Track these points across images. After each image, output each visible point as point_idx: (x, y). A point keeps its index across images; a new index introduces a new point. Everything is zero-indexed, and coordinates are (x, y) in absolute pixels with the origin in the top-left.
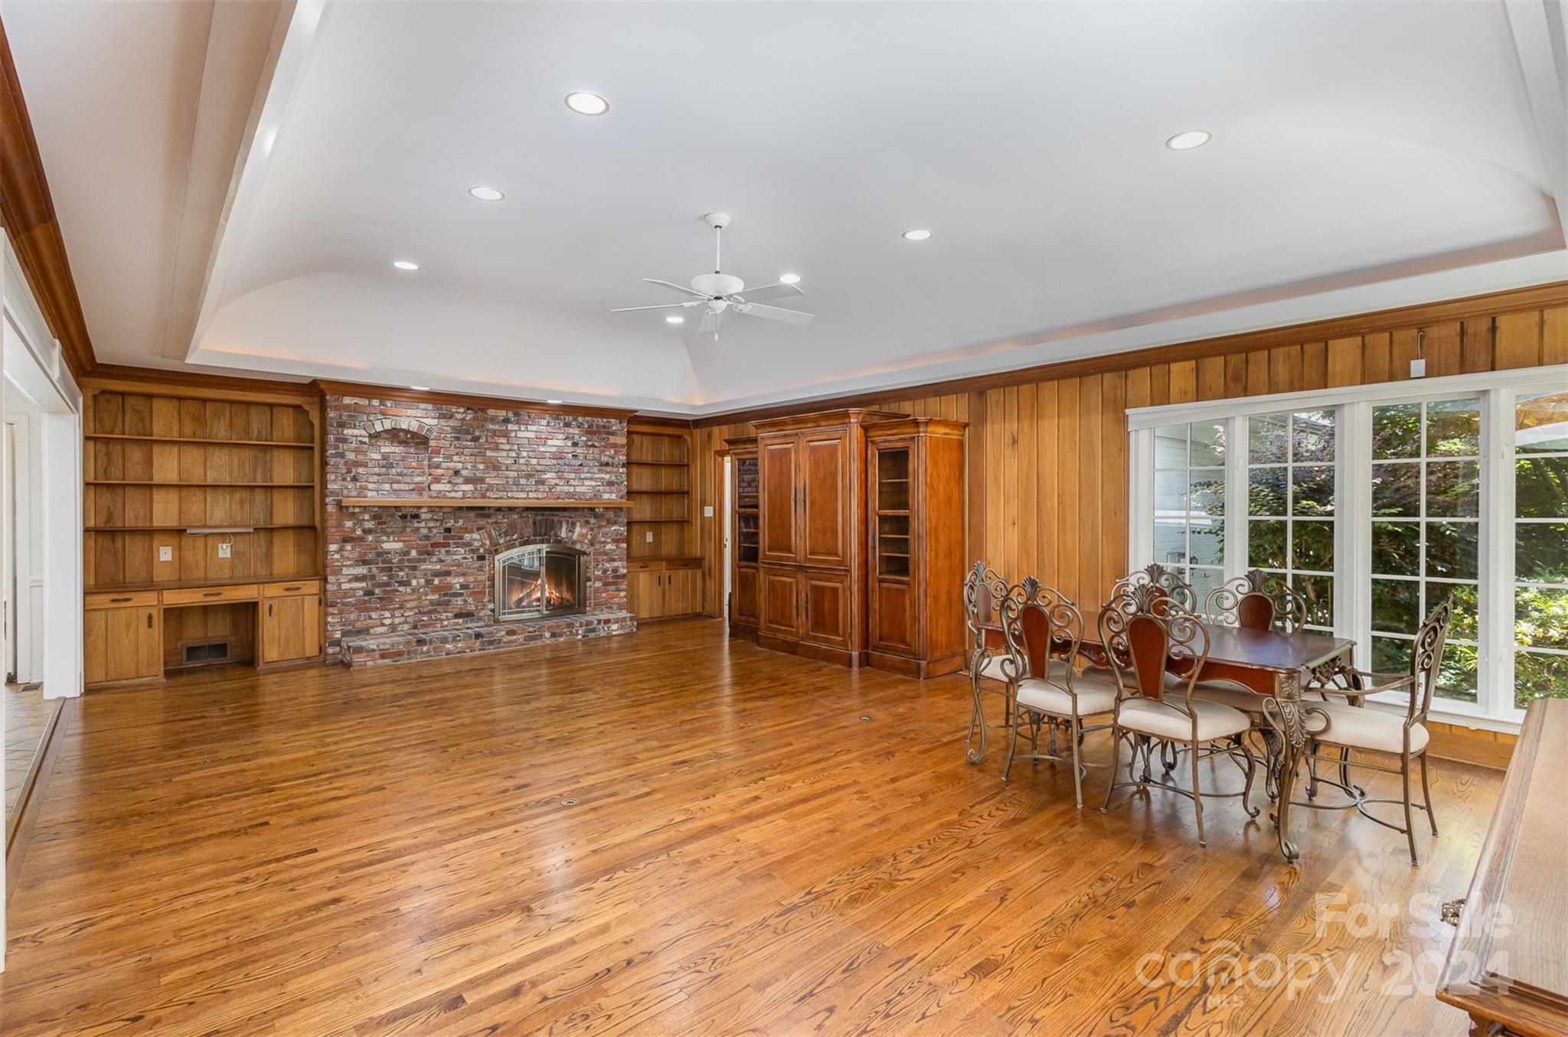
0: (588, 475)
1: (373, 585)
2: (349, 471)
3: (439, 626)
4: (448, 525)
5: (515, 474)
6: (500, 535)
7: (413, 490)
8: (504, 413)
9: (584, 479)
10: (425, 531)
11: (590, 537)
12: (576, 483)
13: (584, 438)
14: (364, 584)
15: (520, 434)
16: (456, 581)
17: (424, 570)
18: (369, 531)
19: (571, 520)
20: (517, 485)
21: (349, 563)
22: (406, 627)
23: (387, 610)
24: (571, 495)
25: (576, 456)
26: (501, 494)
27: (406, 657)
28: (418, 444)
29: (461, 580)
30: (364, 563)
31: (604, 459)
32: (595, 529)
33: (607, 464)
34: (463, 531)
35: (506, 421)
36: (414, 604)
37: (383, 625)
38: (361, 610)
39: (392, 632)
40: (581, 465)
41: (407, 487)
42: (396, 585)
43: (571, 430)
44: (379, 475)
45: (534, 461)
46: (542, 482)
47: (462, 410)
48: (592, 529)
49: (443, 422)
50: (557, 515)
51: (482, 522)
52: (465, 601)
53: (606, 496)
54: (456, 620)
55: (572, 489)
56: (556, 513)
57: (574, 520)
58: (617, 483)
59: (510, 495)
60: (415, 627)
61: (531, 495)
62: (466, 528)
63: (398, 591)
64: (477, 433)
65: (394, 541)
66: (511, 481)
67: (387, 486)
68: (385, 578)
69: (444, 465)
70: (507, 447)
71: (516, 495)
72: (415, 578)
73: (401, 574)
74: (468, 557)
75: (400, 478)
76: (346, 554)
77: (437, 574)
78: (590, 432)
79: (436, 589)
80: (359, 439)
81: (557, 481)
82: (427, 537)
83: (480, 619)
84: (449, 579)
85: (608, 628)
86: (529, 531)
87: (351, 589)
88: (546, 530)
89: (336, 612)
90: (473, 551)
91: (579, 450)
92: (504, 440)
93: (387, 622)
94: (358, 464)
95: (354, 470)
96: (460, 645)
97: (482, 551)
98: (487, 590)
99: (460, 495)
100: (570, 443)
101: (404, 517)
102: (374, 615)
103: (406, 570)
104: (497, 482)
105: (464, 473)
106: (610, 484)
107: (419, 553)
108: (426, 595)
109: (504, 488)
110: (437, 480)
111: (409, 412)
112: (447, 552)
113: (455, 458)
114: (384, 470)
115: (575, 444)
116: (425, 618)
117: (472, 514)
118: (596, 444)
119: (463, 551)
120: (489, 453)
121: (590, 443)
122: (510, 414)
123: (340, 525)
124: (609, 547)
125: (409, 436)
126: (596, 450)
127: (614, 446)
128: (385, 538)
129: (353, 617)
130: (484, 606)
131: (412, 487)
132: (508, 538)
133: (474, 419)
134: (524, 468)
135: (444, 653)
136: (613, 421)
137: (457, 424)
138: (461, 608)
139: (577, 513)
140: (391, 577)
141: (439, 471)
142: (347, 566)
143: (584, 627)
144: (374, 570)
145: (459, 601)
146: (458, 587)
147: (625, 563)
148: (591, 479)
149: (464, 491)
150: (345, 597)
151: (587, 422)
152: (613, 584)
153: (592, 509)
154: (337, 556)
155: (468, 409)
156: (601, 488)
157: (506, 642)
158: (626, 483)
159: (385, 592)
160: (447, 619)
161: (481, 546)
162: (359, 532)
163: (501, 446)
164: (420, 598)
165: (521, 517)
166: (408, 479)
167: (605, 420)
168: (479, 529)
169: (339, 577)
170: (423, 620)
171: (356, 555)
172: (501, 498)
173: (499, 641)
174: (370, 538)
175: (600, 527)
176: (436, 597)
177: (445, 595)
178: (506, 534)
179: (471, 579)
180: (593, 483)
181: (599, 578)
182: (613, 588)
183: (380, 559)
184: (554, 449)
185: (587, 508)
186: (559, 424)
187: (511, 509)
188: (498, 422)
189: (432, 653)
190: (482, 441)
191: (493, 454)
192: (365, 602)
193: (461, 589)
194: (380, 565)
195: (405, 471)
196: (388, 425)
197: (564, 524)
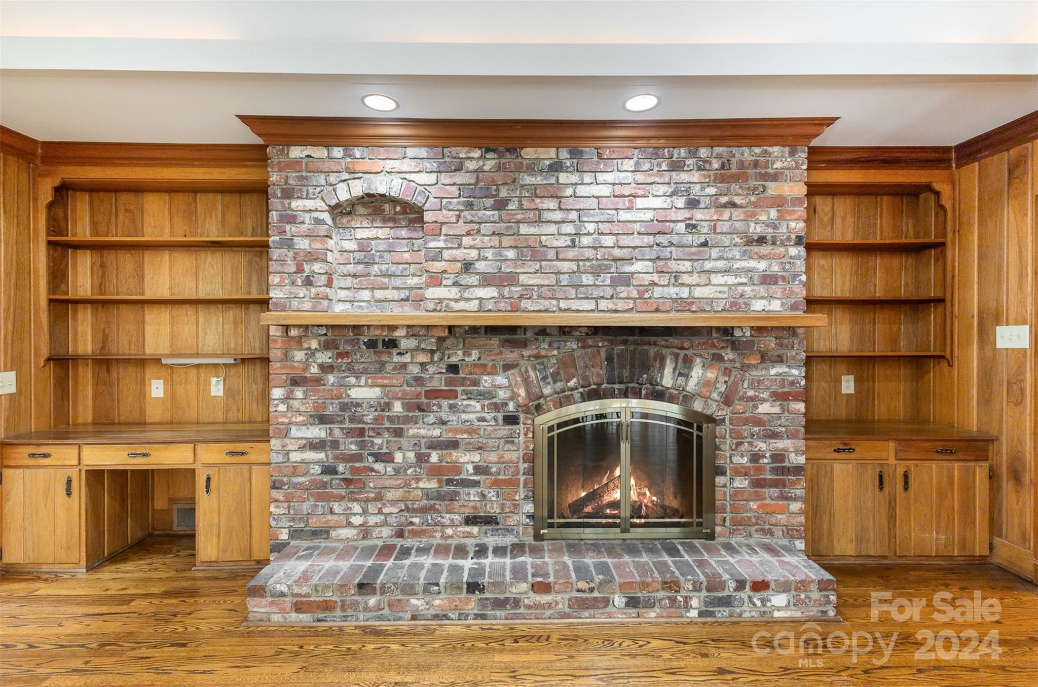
0: (721, 264)
1: (336, 458)
2: (300, 270)
3: (438, 535)
4: (454, 360)
5: (573, 266)
6: (544, 378)
7: (407, 300)
8: (552, 153)
9: (710, 272)
10: (415, 370)
11: (722, 388)
12: (694, 279)
13: (711, 191)
14: (321, 456)
15: (582, 191)
16: (467, 459)
17: (414, 436)
18: (326, 369)
19: (682, 353)
20: (577, 286)
21: (300, 419)
22: (386, 532)
23: (356, 500)
24: (684, 305)
25: (695, 226)
26: (545, 304)
27: (338, 613)
28: (411, 221)
29: (476, 457)
30: (323, 419)
31: (756, 229)
32: (734, 373)
33: (762, 240)
34: (477, 370)
35: (556, 167)
36: (399, 494)
37: (349, 524)
38: (320, 498)
39: (364, 538)
40: (705, 244)
41: (395, 295)
42: (371, 459)
43: (684, 177)
44: (354, 276)
45: (608, 241)
46: (625, 280)
47: (477, 154)
48: (727, 372)
49: (445, 179)
50: (655, 344)
51: (511, 355)
52: (483, 496)
53: (758, 306)
54: (468, 529)
55: (685, 293)
56: (653, 339)
57: (690, 353)
58: (783, 278)
59: (563, 304)
60: (400, 534)
61: (603, 305)
62: (485, 366)
63: (372, 470)
64: (503, 194)
65: (366, 385)
66: (565, 280)
67: (366, 295)
68: (353, 447)
69: (446, 254)
70: (558, 216)
71: (575, 305)
72: (400, 448)
73: (378, 441)
74: (488, 417)
75: (386, 280)
76: (295, 404)
77: (435, 445)
78: (725, 176)
79: (436, 471)
80: (315, 215)
81: (655, 278)
82: (418, 380)
83: (509, 531)
84: (455, 454)
85: (764, 601)
86: (597, 374)
87: (303, 462)
88: (632, 374)
89: (281, 498)
90: (496, 407)
91: (699, 215)
92: (552, 204)
93: (357, 520)
94: (312, 257)
95: (307, 268)
96: (437, 602)
97: (511, 406)
98: (522, 478)
99: (474, 306)
100: (680, 202)
101: (372, 344)
102: (337, 507)
103: (386, 435)
104: (540, 282)
105: (481, 266)
106: (768, 279)
107: (408, 407)
108: (418, 480)
109: (553, 292)
110: (436, 280)
111: (389, 165)
112: (451, 407)
113: (466, 241)
114: (361, 267)
115: (693, 204)
116: (416, 520)
117: (495, 341)
118: (738, 200)
119: (478, 407)
120: (524, 229)
121: (724, 200)
122: (564, 154)
123: (286, 357)
124: (765, 408)
125: (398, 209)
126: (737, 214)
127: (779, 202)
128: (352, 380)
129: (306, 507)
130: (516, 506)
131: (403, 294)
132: (559, 385)
133: (499, 168)
134: (590, 253)
135: (409, 616)
136: (775, 150)
137: (469, 179)
138: (475, 508)
139: (696, 340)
140: (362, 445)
141: (439, 266)
142: (297, 424)
143: (704, 593)
144: (337, 433)
145: (473, 494)
146: (470, 468)
147: (801, 444)
148: (727, 271)
149: (481, 299)
150: (294, 475)
151: (719, 156)
152: (775, 484)
153: (727, 331)
154: (282, 408)
155: (488, 150)
156: (748, 289)
157: (529, 607)
158: (804, 278)
159: (354, 470)
160: (453, 524)
161: (511, 399)
162: (314, 370)
163: (547, 216)
164: (407, 485)
165: (583, 347)
166: (398, 282)
167: (757, 150)
168: (507, 367)
169: (287, 441)
170: (412, 523)
171: (309, 407)
172: (546, 311)
173: (516, 603)
174: (331, 378)
175: (745, 368)
176: (433, 484)
177: (449, 482)
178: (556, 378)
179: (493, 457)
180: (731, 280)
181: (739, 471)
182: (774, 492)
183: (347, 415)
184: (649, 216)
185: (718, 329)
186: (659, 165)
187: (565, 331)
188: (541, 171)
189: (386, 611)
190: (512, 206)
191: (532, 230)
192: (324, 485)
193: (476, 474)
194: (347, 425)
195: (393, 268)
196: (358, 188)
197: (668, 361)
